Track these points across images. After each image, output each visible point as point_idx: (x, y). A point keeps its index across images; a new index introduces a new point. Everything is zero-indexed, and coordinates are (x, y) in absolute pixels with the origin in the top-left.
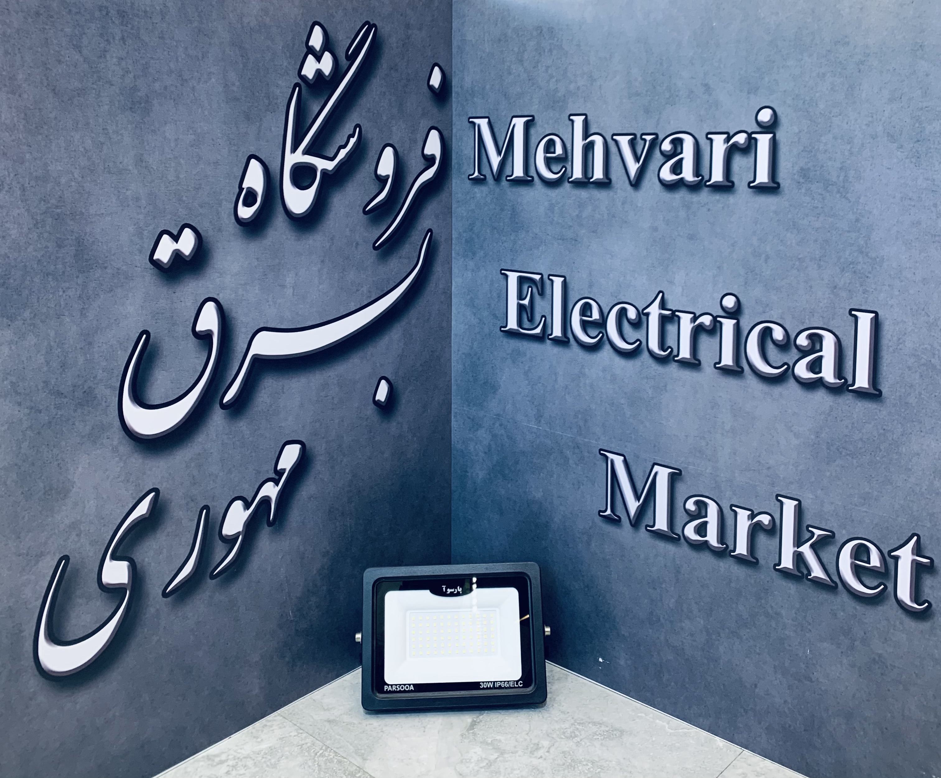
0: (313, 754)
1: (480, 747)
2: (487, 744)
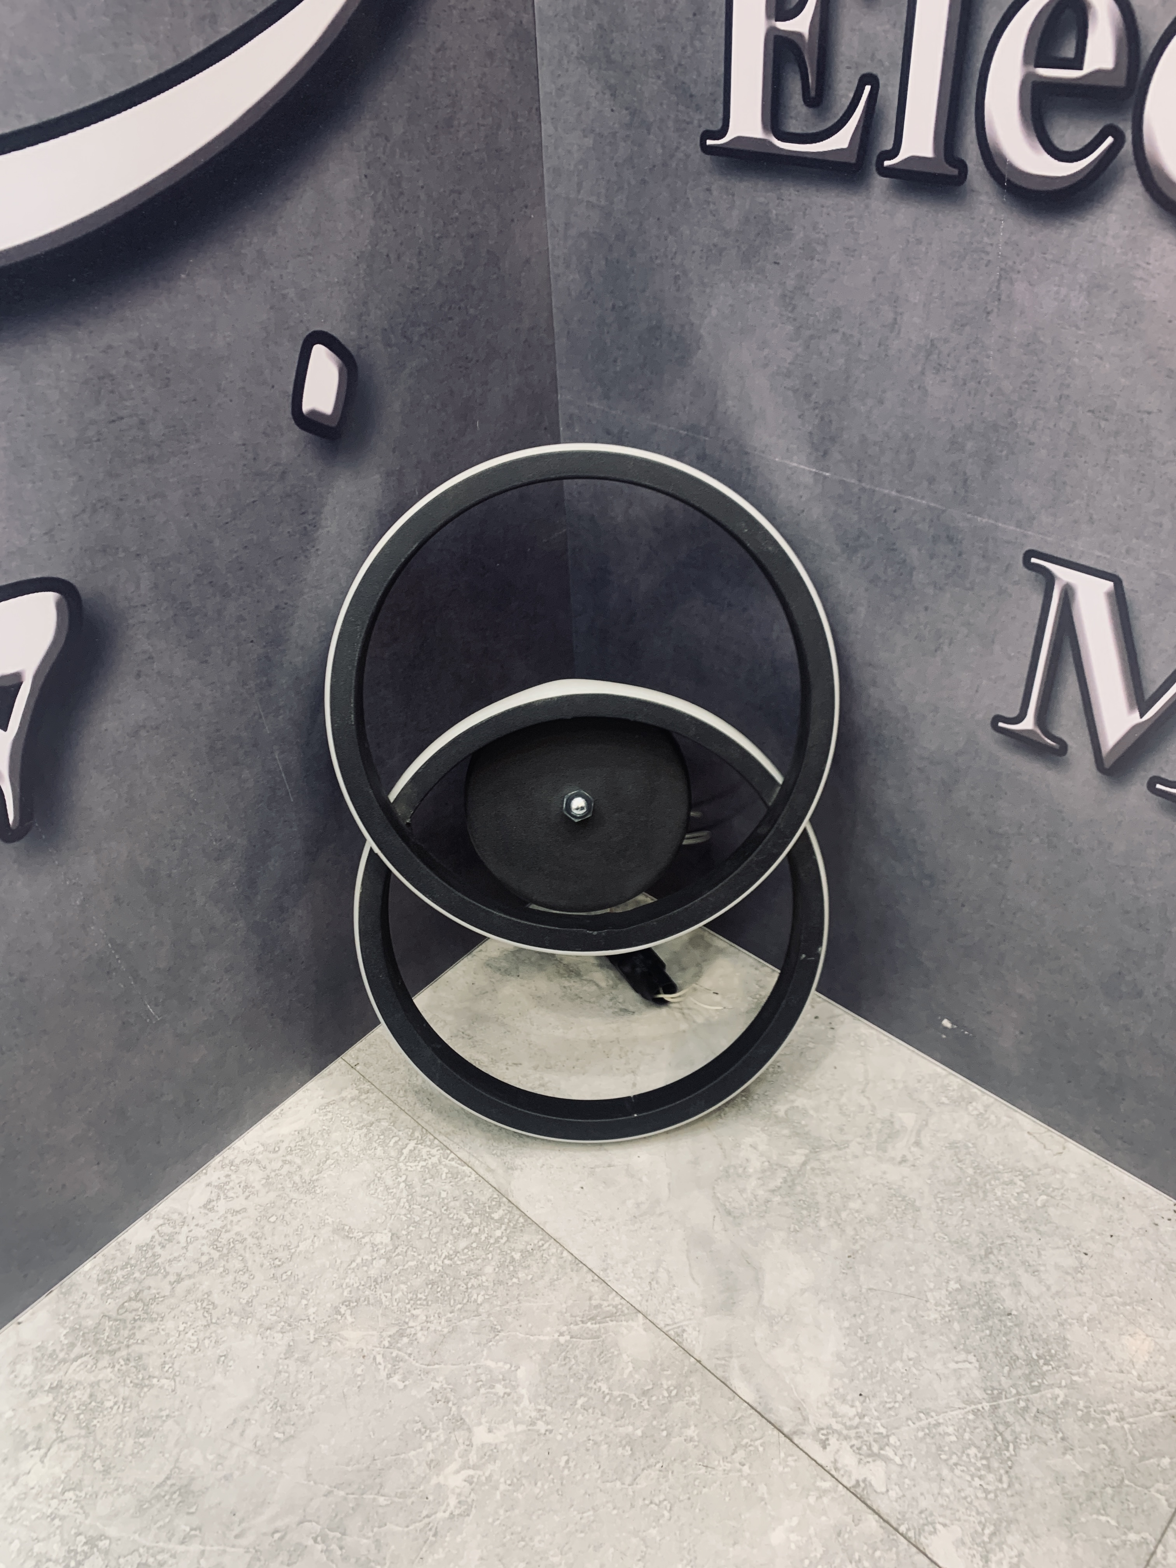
2: (778, 1121)
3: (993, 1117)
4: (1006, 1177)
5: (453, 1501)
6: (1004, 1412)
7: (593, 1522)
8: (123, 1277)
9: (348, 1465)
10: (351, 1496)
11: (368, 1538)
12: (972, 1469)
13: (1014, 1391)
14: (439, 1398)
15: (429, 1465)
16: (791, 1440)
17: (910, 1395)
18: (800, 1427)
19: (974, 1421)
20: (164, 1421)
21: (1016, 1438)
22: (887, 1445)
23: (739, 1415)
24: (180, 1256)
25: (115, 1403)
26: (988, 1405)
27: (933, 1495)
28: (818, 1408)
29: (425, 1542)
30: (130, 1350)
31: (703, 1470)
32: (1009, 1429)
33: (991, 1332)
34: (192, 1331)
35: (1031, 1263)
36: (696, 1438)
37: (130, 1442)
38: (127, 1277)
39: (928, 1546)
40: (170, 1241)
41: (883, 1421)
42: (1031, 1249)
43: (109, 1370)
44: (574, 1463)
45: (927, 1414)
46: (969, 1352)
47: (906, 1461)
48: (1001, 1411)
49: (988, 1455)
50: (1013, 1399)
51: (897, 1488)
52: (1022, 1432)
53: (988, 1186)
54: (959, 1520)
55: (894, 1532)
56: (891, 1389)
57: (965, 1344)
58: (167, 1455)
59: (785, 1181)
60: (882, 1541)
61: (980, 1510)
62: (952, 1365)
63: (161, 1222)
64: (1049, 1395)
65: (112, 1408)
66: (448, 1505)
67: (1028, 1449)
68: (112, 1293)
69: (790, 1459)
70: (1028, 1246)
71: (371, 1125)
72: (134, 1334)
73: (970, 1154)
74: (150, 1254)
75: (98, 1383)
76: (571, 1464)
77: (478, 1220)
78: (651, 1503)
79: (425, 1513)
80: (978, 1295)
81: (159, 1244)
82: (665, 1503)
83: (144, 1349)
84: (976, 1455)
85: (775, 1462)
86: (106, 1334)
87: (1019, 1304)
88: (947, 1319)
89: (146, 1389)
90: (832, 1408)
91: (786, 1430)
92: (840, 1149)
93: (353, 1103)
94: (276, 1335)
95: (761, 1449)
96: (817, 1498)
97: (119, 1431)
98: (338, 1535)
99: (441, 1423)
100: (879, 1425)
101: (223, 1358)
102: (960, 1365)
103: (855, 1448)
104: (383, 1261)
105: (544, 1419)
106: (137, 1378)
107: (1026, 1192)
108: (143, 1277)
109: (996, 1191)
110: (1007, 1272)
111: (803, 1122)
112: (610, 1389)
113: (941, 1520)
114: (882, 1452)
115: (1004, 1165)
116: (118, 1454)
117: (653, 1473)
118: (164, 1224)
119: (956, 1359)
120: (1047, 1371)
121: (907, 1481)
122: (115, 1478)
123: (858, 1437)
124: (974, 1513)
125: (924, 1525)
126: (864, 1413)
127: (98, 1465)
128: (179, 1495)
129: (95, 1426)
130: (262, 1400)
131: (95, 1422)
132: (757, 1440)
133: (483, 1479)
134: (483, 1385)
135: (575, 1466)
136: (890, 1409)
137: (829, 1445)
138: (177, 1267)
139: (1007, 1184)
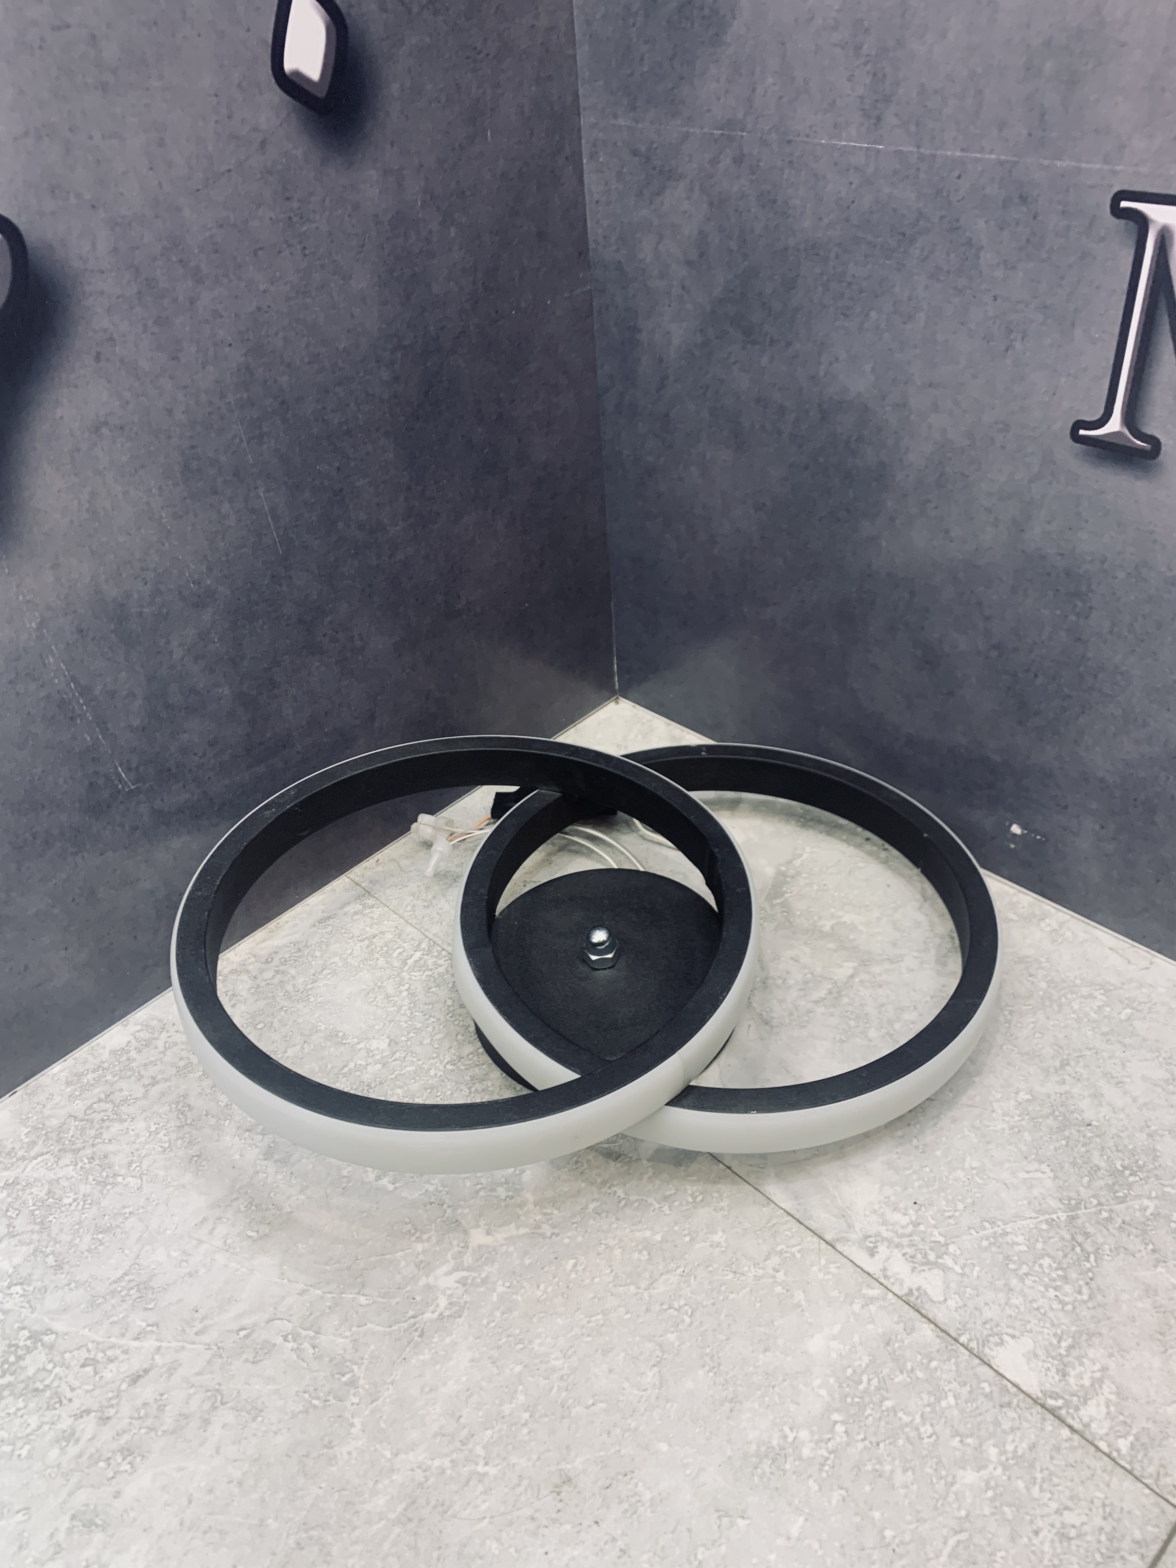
0: (396, 964)
1: (806, 943)
2: (823, 935)
3: (1068, 934)
4: (1085, 991)
5: (443, 1302)
6: (1083, 1223)
7: (603, 1325)
8: (94, 1080)
9: (327, 1264)
10: (329, 1295)
11: (347, 1337)
12: (1046, 1280)
13: (1095, 1202)
14: (433, 1200)
15: (418, 1266)
16: (833, 1247)
17: (973, 1203)
18: (844, 1235)
19: (1048, 1231)
20: (127, 1218)
21: (1098, 1249)
22: (946, 1253)
23: (774, 1221)
24: (157, 1060)
25: (75, 1200)
26: (1065, 1215)
27: (1000, 1305)
28: (865, 1215)
29: (409, 1343)
30: (95, 1149)
31: (731, 1276)
32: (1089, 1240)
33: (1068, 1142)
34: (165, 1132)
35: (1114, 1075)
36: (724, 1244)
37: (87, 1238)
38: (97, 1080)
39: (993, 1358)
40: (147, 1046)
41: (941, 1230)
42: (1114, 1061)
43: (71, 1168)
44: (583, 1266)
45: (993, 1223)
46: (1041, 1162)
47: (967, 1270)
48: (1079, 1221)
49: (1065, 1266)
50: (1093, 1210)
51: (957, 1297)
52: (1105, 1243)
53: (1063, 1000)
54: (1031, 1331)
55: (953, 1342)
56: (950, 1198)
57: (1037, 1154)
58: (127, 1252)
59: (830, 992)
60: (938, 1351)
61: (1056, 1322)
62: (1022, 1175)
63: (139, 1028)
64: (1137, 1206)
65: (70, 1205)
66: (438, 1305)
67: (1112, 1260)
68: (81, 1095)
69: (832, 1266)
70: (1110, 1058)
71: (375, 936)
72: (101, 1134)
73: (1043, 968)
74: (124, 1058)
75: (58, 1181)
76: (580, 1268)
78: (670, 1308)
79: (411, 1313)
80: (1052, 1106)
81: (135, 1049)
82: (686, 1308)
83: (111, 1148)
84: (1050, 1266)
85: (815, 1268)
86: (71, 1133)
87: (1101, 1115)
88: (1016, 1130)
89: (109, 1187)
90: (883, 1215)
91: (828, 1237)
92: (893, 963)
93: (355, 918)
94: (255, 1137)
95: (798, 1256)
96: (863, 1307)
97: (77, 1227)
98: (312, 1333)
99: (433, 1225)
100: (936, 1233)
101: (196, 1158)
102: (1031, 1175)
103: (907, 1256)
104: (379, 1066)
105: (550, 1222)
106: (101, 1176)
107: (1108, 1006)
108: (115, 1079)
109: (1073, 1004)
110: (1086, 1083)
111: (851, 937)
112: (626, 1194)
113: (1009, 1331)
114: (940, 1261)
115: (1082, 979)
116: (73, 1250)
117: (674, 1278)
118: (142, 1030)
119: (1026, 1169)
120: (1134, 1182)
121: (968, 1290)
122: (68, 1273)
123: (912, 1245)
124: (1048, 1325)
125: (989, 1335)
126: (920, 1221)
127: (51, 1260)
128: (138, 1291)
129: (51, 1221)
130: (236, 1199)
131: (51, 1218)
132: (793, 1246)
133: (479, 1280)
134: (484, 1188)
135: (584, 1270)
136: (949, 1217)
137: (878, 1252)
138: (152, 1070)
139: (1085, 997)
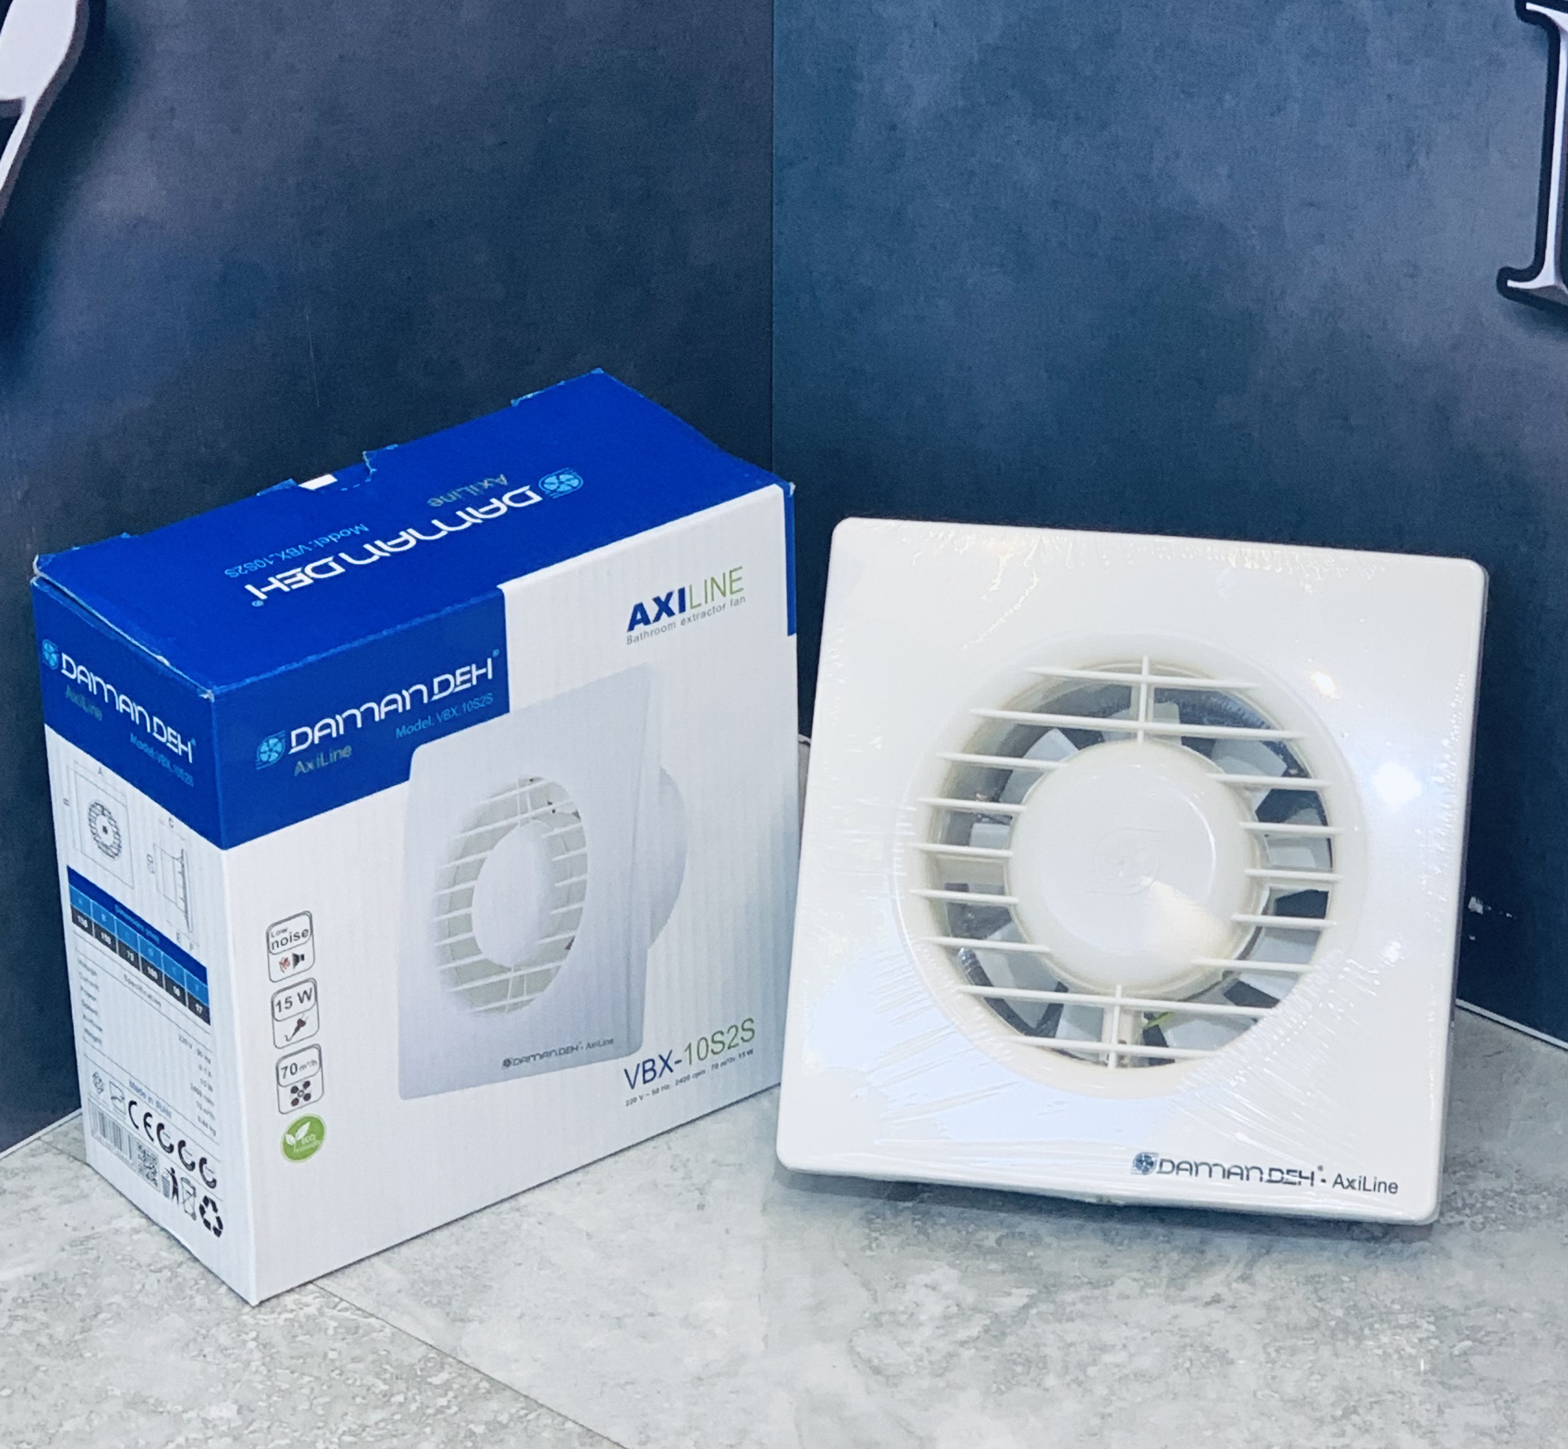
35: (1423, 1423)
42: (1428, 1406)
53: (1367, 1331)
77: (401, 1385)
109: (1380, 1337)
110: (1376, 1435)
139: (1402, 1327)
